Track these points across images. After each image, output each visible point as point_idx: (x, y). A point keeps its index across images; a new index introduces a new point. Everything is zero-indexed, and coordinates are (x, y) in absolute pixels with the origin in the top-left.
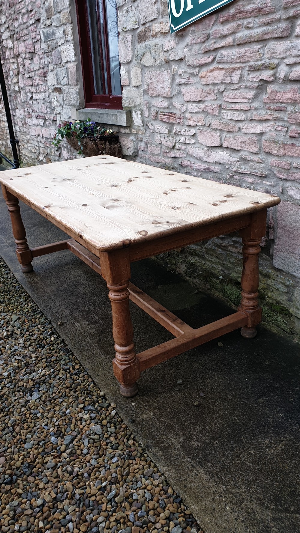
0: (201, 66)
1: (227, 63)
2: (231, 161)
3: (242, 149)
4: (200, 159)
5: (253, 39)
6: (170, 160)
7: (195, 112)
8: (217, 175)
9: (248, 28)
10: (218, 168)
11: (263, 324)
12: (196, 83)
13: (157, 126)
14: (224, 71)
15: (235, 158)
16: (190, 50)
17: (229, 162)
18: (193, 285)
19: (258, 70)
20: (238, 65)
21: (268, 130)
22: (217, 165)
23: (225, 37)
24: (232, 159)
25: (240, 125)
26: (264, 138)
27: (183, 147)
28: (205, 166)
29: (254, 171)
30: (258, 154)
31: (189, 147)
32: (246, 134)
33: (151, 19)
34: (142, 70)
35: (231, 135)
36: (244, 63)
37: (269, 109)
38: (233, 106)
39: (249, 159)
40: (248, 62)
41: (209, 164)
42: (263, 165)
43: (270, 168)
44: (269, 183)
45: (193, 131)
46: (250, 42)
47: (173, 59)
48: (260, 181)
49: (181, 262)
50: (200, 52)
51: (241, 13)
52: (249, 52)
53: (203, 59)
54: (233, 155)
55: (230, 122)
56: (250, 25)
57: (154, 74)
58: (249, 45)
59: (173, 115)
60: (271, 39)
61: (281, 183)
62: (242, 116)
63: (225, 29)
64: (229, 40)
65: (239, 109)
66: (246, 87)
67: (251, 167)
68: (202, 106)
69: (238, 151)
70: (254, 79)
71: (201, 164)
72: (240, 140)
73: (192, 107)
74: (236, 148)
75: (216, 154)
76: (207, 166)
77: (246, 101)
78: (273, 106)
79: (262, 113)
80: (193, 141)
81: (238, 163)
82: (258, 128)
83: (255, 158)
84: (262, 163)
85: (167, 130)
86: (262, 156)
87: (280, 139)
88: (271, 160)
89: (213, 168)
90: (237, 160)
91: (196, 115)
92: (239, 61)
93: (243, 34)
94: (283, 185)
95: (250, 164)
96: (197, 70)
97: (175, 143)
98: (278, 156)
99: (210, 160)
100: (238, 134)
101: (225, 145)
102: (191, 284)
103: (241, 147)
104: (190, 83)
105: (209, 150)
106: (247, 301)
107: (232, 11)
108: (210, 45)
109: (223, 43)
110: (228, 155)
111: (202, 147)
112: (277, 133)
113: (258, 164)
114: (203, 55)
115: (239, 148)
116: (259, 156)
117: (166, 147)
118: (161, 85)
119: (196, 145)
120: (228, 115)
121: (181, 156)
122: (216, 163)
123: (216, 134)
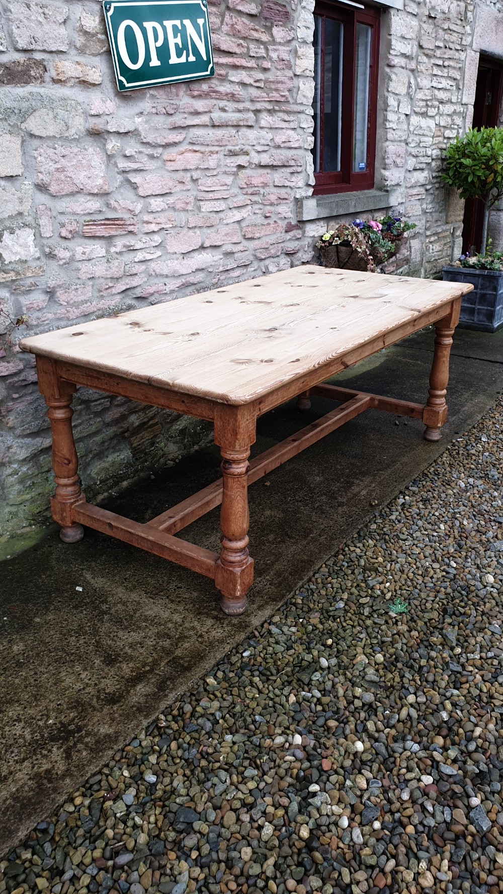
0: (167, 146)
1: (202, 144)
2: (216, 261)
3: (224, 243)
5: (230, 123)
6: (118, 297)
7: (159, 210)
8: (197, 287)
9: (223, 110)
10: (200, 276)
12: (156, 169)
14: (198, 155)
15: (217, 255)
16: (147, 122)
17: (213, 263)
19: (236, 155)
20: (216, 149)
21: (245, 216)
22: (197, 273)
23: (197, 113)
24: (216, 258)
25: (222, 215)
26: (243, 224)
27: (142, 268)
28: (179, 282)
29: (241, 261)
31: (153, 265)
32: (227, 224)
33: (54, 49)
34: (23, 141)
35: (212, 230)
36: (221, 146)
37: (246, 194)
38: (211, 195)
39: (235, 251)
40: (226, 145)
41: (185, 277)
42: (248, 252)
43: (253, 252)
44: (253, 269)
45: (157, 238)
46: (227, 126)
47: (114, 130)
48: (245, 271)
50: (165, 126)
51: (214, 92)
52: (226, 135)
53: (170, 137)
55: (211, 215)
56: (227, 108)
57: (64, 152)
58: (225, 128)
59: (116, 222)
60: (244, 126)
61: (262, 263)
62: (221, 205)
63: (200, 105)
64: (205, 119)
65: (220, 197)
66: (225, 173)
67: (238, 258)
68: (171, 200)
69: (220, 246)
70: (232, 165)
71: (174, 282)
72: (222, 233)
73: (156, 204)
74: (219, 244)
75: (193, 260)
76: (184, 281)
77: (225, 188)
78: (250, 191)
79: (241, 199)
80: (159, 253)
81: (223, 260)
82: (237, 215)
83: (240, 247)
84: (247, 250)
85: (102, 251)
86: (245, 243)
87: (258, 222)
88: (252, 245)
89: (192, 279)
90: (220, 257)
91: (162, 215)
92: (217, 144)
93: (217, 115)
94: (265, 264)
95: (236, 255)
96: (160, 150)
97: (124, 267)
98: (259, 238)
99: (186, 271)
100: (218, 227)
101: (207, 244)
104: (147, 168)
105: (184, 258)
107: (205, 87)
108: (178, 120)
109: (196, 121)
110: (210, 254)
112: (255, 216)
113: (244, 253)
114: (168, 131)
115: (222, 243)
116: (241, 244)
117: (107, 278)
118: (84, 173)
119: (164, 258)
120: (206, 207)
121: (139, 284)
122: (197, 270)
123: (195, 233)
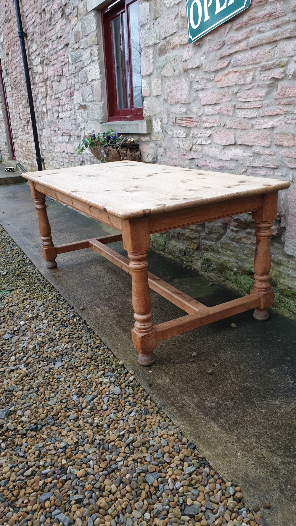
0: (217, 71)
1: (241, 66)
2: (245, 157)
3: (254, 144)
4: (216, 158)
5: (264, 42)
6: (188, 162)
7: (211, 114)
8: (231, 171)
9: (260, 32)
10: (232, 165)
11: (276, 310)
12: (212, 87)
13: (175, 131)
14: (238, 74)
15: (248, 153)
16: (206, 58)
17: (243, 158)
18: (208, 279)
19: (269, 69)
20: (251, 67)
21: (278, 124)
22: (231, 162)
23: (239, 42)
24: (245, 155)
25: (253, 122)
26: (275, 131)
27: (200, 148)
28: (220, 164)
29: (266, 164)
30: (269, 147)
31: (206, 148)
32: (259, 129)
33: (172, 33)
34: (162, 80)
35: (244, 132)
36: (256, 64)
37: (279, 104)
38: (246, 105)
39: (261, 153)
40: (260, 62)
41: (224, 162)
42: (274, 157)
43: (281, 159)
44: (280, 174)
45: (209, 132)
46: (262, 45)
47: (191, 67)
48: (271, 173)
49: (197, 259)
50: (216, 58)
51: (253, 19)
52: (260, 54)
53: (219, 65)
54: (246, 151)
55: (243, 120)
56: (262, 30)
57: (173, 83)
58: (261, 47)
59: (191, 120)
60: (281, 39)
61: (291, 172)
62: (255, 114)
63: (239, 35)
64: (243, 45)
65: (252, 107)
66: (258, 86)
67: (263, 160)
68: (218, 108)
69: (251, 146)
70: (266, 78)
71: (216, 163)
72: (253, 136)
73: (209, 110)
74: (250, 144)
75: (231, 151)
76: (222, 164)
77: (258, 99)
78: (283, 101)
79: (274, 109)
80: (209, 142)
81: (252, 158)
82: (270, 123)
83: (267, 151)
84: (273, 155)
85: (185, 134)
86: (274, 149)
87: (290, 132)
88: (282, 152)
89: (227, 165)
90: (250, 155)
91: (212, 117)
92: (252, 63)
93: (255, 38)
94: (293, 174)
95: (263, 157)
96: (213, 75)
97: (193, 145)
98: (288, 147)
99: (225, 158)
100: (251, 130)
101: (239, 142)
102: (206, 277)
103: (254, 142)
104: (206, 88)
105: (224, 148)
106: (259, 283)
107: (245, 18)
108: (225, 51)
109: (237, 48)
110: (242, 151)
111: (217, 146)
112: (287, 126)
113: (270, 157)
114: (218, 61)
115: (252, 144)
116: (270, 149)
117: (184, 149)
118: (180, 93)
119: (212, 145)
120: (241, 114)
121: (197, 157)
122: (231, 160)
123: (231, 132)
